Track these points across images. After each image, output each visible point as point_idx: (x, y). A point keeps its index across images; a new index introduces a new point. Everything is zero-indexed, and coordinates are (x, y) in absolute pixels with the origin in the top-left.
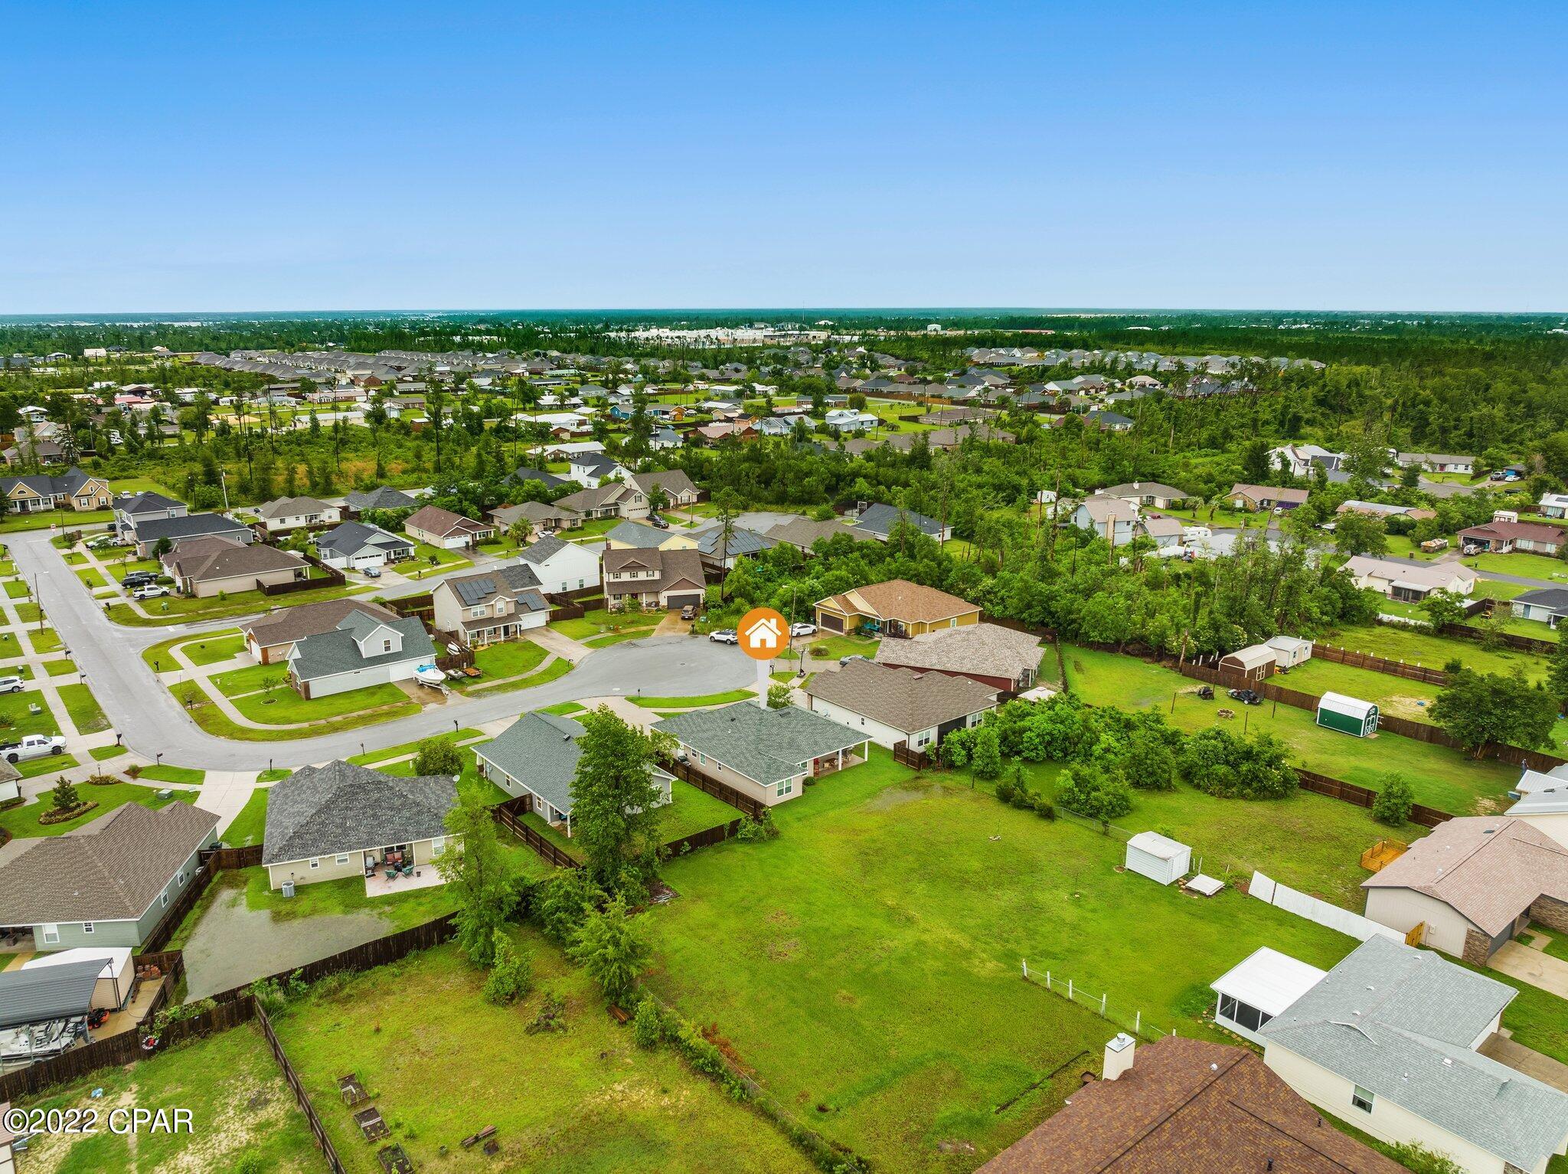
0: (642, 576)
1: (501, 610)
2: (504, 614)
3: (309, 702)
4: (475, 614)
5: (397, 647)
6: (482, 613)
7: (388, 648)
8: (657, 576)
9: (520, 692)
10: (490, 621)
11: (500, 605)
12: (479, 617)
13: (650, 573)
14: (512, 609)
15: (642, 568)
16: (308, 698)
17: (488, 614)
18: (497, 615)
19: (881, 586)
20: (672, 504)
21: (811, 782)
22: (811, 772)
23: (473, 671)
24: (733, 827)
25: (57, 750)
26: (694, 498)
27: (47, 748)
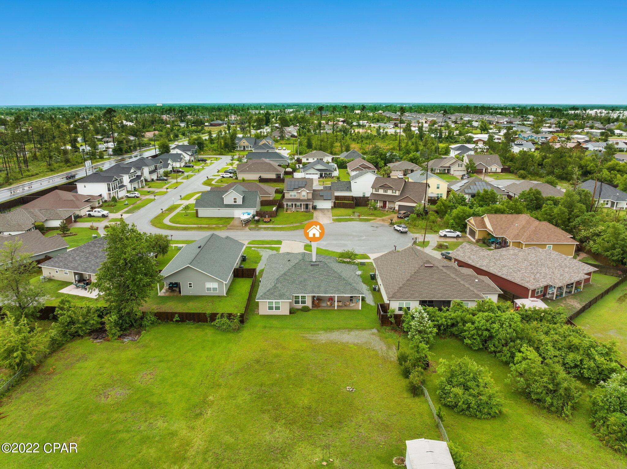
0: (390, 192)
1: (304, 196)
2: (306, 198)
3: (197, 218)
4: (291, 196)
5: (240, 202)
6: (295, 196)
8: (398, 193)
10: (298, 200)
11: (304, 193)
12: (293, 197)
13: (394, 191)
14: (310, 196)
15: (390, 188)
16: (197, 216)
17: (298, 197)
18: (302, 198)
19: (510, 216)
20: (484, 171)
21: (305, 309)
22: (309, 303)
23: (267, 219)
24: (213, 317)
25: (104, 216)
26: (499, 170)
27: (100, 214)
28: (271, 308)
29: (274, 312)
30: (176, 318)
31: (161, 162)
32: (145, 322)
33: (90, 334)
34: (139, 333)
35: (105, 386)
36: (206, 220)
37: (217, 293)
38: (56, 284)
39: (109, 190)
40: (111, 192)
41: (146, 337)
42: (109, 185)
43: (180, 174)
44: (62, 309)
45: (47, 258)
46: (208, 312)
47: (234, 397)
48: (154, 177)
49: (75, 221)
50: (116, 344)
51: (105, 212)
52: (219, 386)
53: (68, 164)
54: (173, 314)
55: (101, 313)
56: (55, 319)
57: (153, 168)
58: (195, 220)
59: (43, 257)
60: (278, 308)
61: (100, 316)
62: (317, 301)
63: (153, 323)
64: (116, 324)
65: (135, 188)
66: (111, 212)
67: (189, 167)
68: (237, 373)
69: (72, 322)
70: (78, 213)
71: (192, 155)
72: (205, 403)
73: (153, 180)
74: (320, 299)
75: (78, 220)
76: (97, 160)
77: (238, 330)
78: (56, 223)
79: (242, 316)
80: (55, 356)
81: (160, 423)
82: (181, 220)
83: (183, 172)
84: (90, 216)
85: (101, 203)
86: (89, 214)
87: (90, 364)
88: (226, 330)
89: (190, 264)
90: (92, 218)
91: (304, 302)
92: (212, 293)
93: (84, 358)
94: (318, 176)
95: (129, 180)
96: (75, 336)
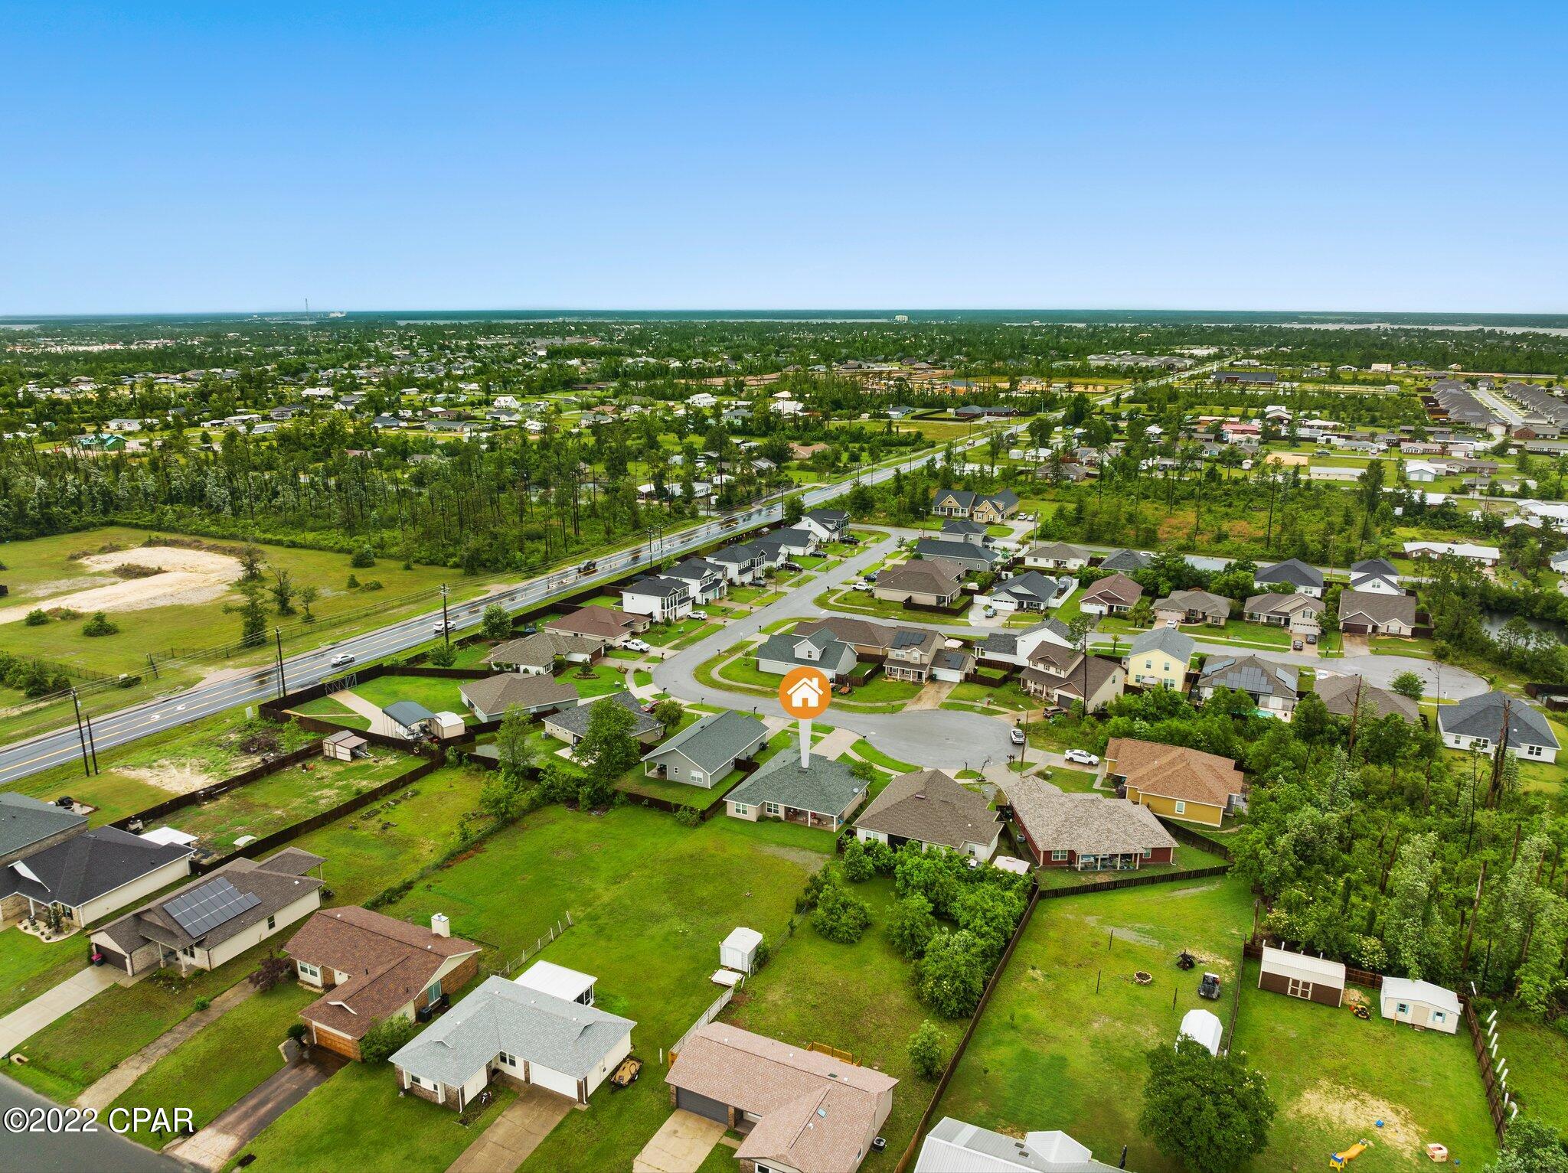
0: (1052, 671)
1: (915, 659)
2: (918, 662)
4: (897, 655)
5: (816, 657)
7: (810, 656)
8: (1063, 675)
9: (838, 712)
10: (907, 664)
11: (915, 655)
12: (900, 658)
13: (1059, 670)
15: (1053, 664)
17: (906, 658)
18: (913, 661)
20: (1370, 629)
21: (777, 820)
22: (782, 814)
23: (845, 690)
24: (677, 807)
25: (642, 651)
26: (1407, 631)
27: (638, 648)
28: (738, 811)
29: (740, 816)
30: (646, 802)
31: (763, 554)
32: (616, 801)
33: (566, 801)
34: (607, 810)
35: (561, 847)
36: (766, 678)
37: (701, 784)
38: (555, 744)
39: (663, 608)
40: (666, 610)
41: (613, 815)
42: (663, 600)
43: (793, 573)
44: (545, 772)
45: (555, 711)
46: (674, 802)
47: (651, 877)
48: (747, 578)
49: (605, 655)
50: (584, 815)
51: (645, 646)
52: (646, 867)
53: (638, 532)
54: (642, 798)
55: (580, 783)
56: (538, 781)
57: (747, 563)
58: (749, 675)
59: (550, 708)
60: (745, 812)
61: (578, 786)
62: (793, 815)
63: (623, 803)
64: (589, 797)
65: (707, 600)
66: (655, 644)
67: (819, 556)
68: (668, 861)
69: (551, 787)
70: (610, 641)
71: (836, 529)
72: (627, 876)
73: (743, 584)
74: (797, 813)
75: (610, 653)
76: (686, 522)
77: (696, 825)
78: (579, 657)
79: (703, 812)
80: (532, 816)
81: (587, 881)
82: (734, 672)
83: (800, 570)
84: (626, 648)
85: (648, 627)
86: (625, 647)
87: (556, 828)
88: (685, 824)
89: (678, 747)
90: (628, 652)
91: (776, 812)
92: (696, 783)
93: (553, 822)
94: (1015, 606)
95: (700, 588)
96: (553, 801)
